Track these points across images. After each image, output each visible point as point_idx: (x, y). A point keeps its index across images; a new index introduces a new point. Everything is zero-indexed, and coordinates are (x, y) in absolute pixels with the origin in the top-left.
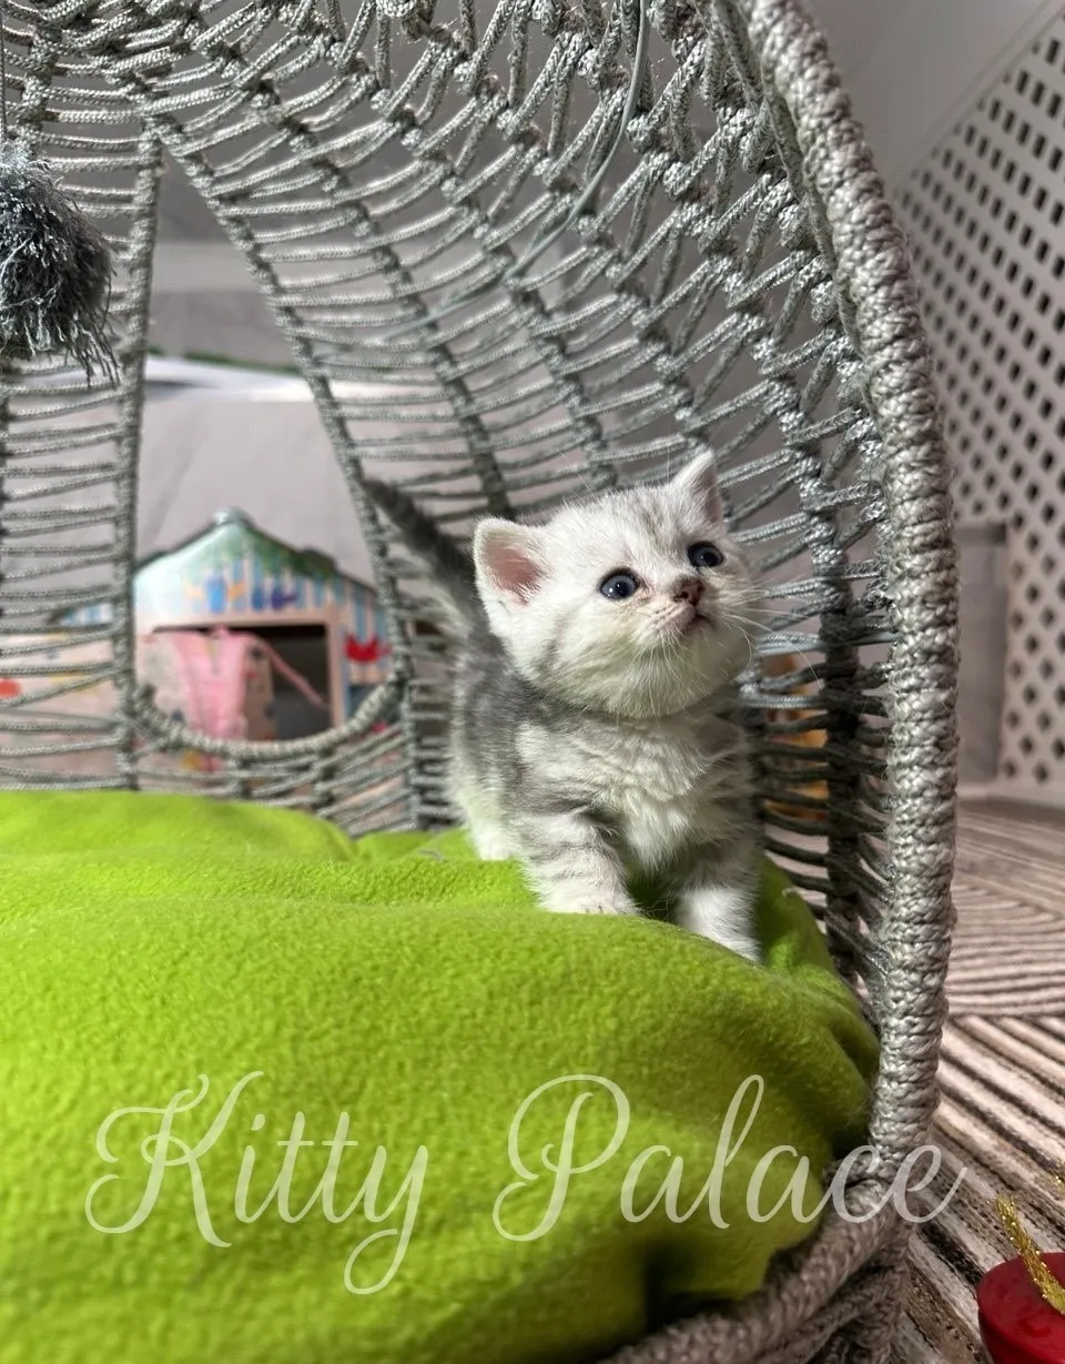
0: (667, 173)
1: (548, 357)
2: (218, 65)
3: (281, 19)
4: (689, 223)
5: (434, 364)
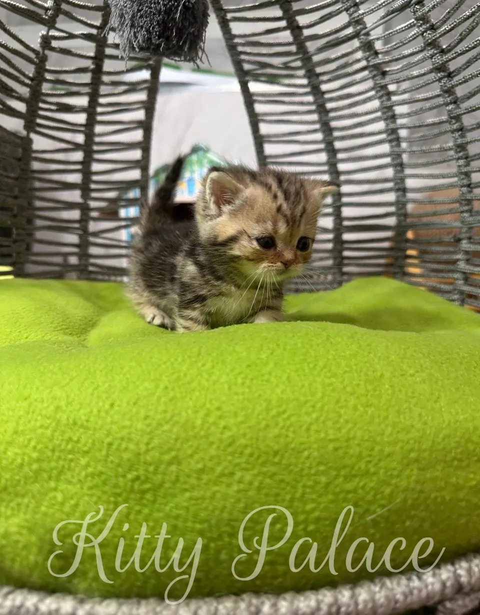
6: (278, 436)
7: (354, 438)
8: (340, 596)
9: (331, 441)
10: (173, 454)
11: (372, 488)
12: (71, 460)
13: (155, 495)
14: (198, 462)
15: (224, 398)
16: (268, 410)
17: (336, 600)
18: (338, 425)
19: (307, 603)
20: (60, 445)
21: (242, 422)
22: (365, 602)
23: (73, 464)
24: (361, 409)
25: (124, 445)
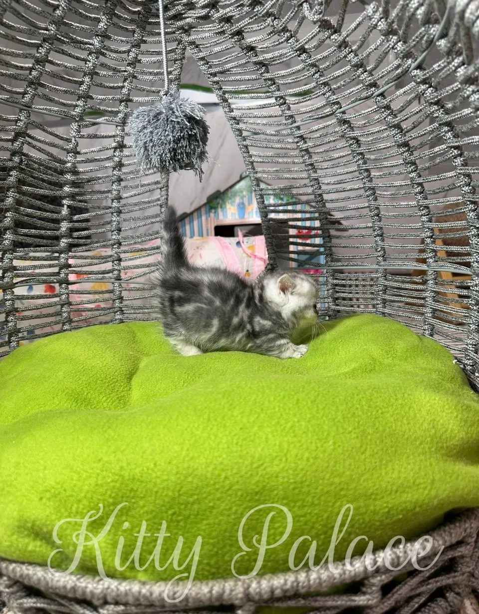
0: (427, 92)
1: (351, 144)
2: (221, 25)
3: (255, 10)
4: (433, 112)
5: (297, 142)
6: (258, 481)
7: (306, 481)
8: (299, 576)
9: (291, 483)
10: (196, 497)
11: (316, 514)
12: (134, 503)
13: (186, 523)
14: (210, 502)
15: (224, 456)
16: (252, 463)
17: (297, 578)
18: (296, 473)
19: (278, 580)
20: (126, 493)
21: (236, 473)
22: (315, 579)
23: (135, 505)
24: (311, 461)
25: (165, 493)
